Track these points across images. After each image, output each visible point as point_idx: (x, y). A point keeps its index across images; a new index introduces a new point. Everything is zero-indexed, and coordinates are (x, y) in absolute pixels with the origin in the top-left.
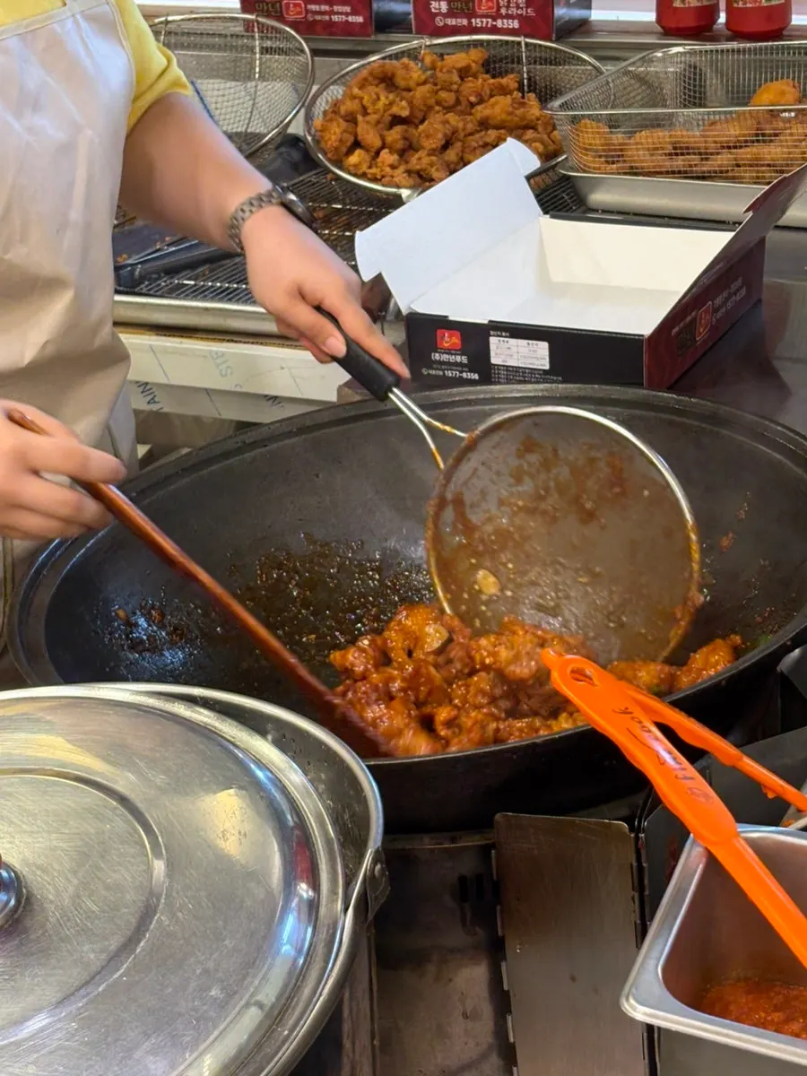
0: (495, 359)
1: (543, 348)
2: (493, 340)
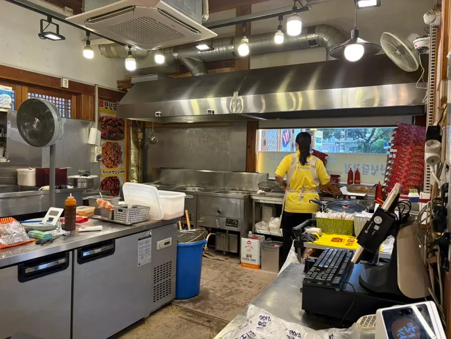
0: (351, 198)
1: (355, 197)
2: (351, 196)
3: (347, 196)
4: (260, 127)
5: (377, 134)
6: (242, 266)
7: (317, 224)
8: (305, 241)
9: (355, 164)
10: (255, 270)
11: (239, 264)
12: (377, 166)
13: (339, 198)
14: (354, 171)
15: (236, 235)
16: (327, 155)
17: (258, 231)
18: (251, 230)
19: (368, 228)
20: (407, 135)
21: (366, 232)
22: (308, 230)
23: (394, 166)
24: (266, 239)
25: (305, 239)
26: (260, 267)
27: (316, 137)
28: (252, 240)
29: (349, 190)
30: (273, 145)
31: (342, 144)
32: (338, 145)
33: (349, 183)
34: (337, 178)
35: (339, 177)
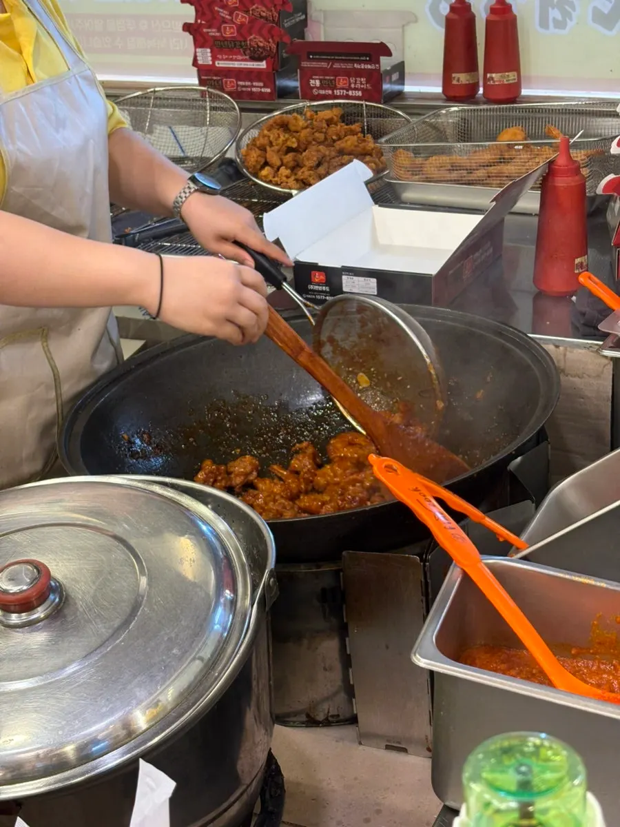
0: (345, 289)
1: (373, 282)
2: (344, 278)
3: (318, 277)
33: (453, 92)
34: (369, 62)
35: (383, 60)
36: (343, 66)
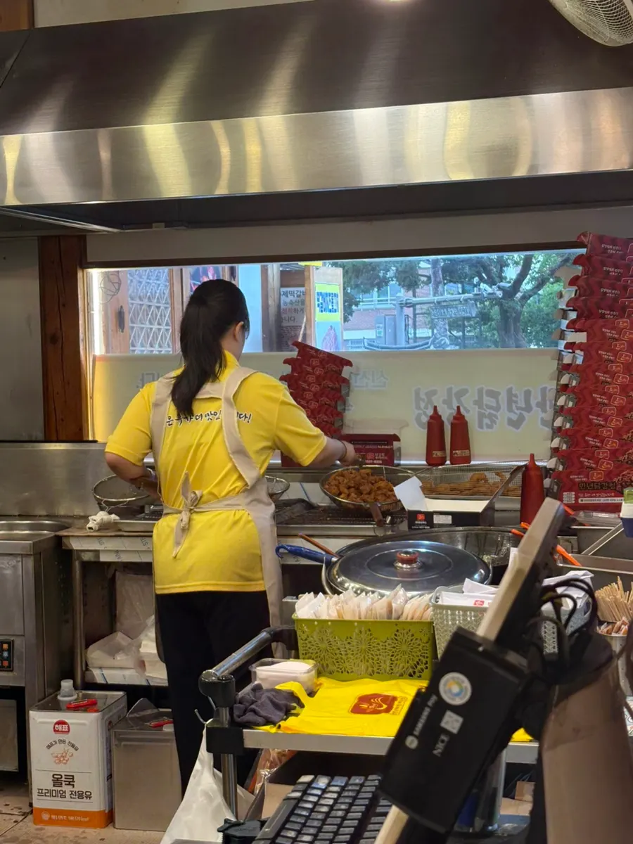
0: (435, 522)
1: (450, 517)
2: (435, 516)
3: (421, 517)
4: (89, 260)
5: (542, 266)
6: (38, 821)
7: (300, 643)
8: (250, 725)
9: (450, 390)
10: (88, 830)
11: (25, 815)
12: (528, 394)
13: (392, 522)
14: (446, 414)
15: (13, 703)
16: (349, 363)
17: (98, 676)
18: (70, 675)
19: (420, 725)
20: (618, 278)
21: (412, 742)
22: (265, 673)
23: (580, 394)
24: (130, 704)
25: (249, 717)
26: (109, 818)
27: (318, 290)
28: (72, 718)
29: (430, 491)
30: (155, 327)
31: (425, 307)
32: (409, 311)
33: (432, 462)
34: (387, 445)
35: (395, 443)
36: (371, 447)
